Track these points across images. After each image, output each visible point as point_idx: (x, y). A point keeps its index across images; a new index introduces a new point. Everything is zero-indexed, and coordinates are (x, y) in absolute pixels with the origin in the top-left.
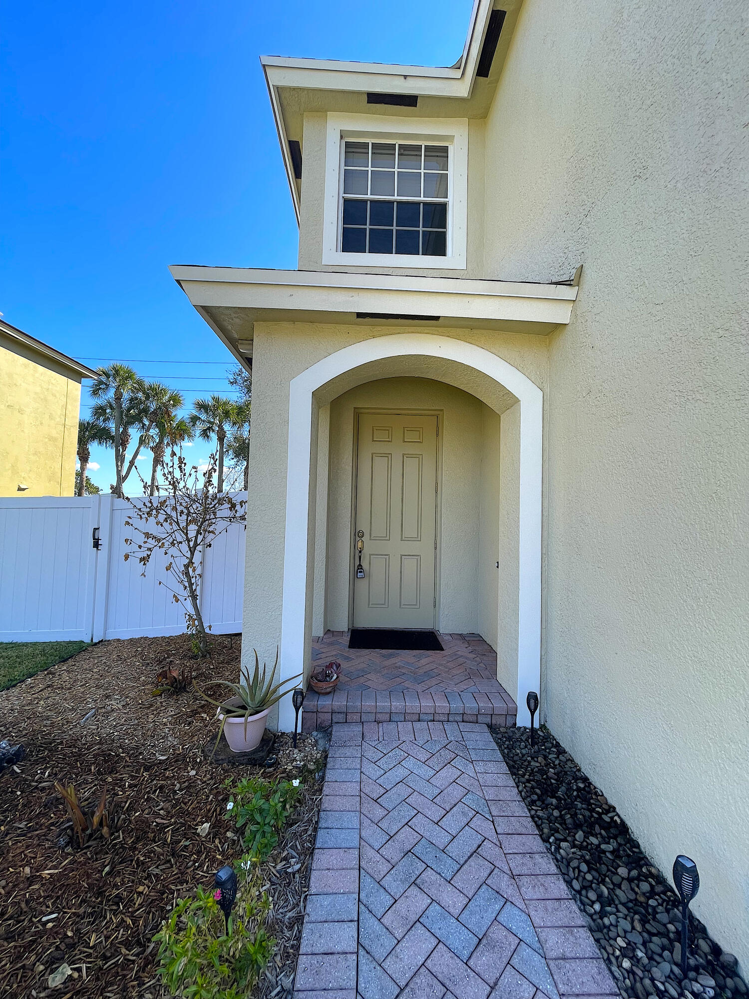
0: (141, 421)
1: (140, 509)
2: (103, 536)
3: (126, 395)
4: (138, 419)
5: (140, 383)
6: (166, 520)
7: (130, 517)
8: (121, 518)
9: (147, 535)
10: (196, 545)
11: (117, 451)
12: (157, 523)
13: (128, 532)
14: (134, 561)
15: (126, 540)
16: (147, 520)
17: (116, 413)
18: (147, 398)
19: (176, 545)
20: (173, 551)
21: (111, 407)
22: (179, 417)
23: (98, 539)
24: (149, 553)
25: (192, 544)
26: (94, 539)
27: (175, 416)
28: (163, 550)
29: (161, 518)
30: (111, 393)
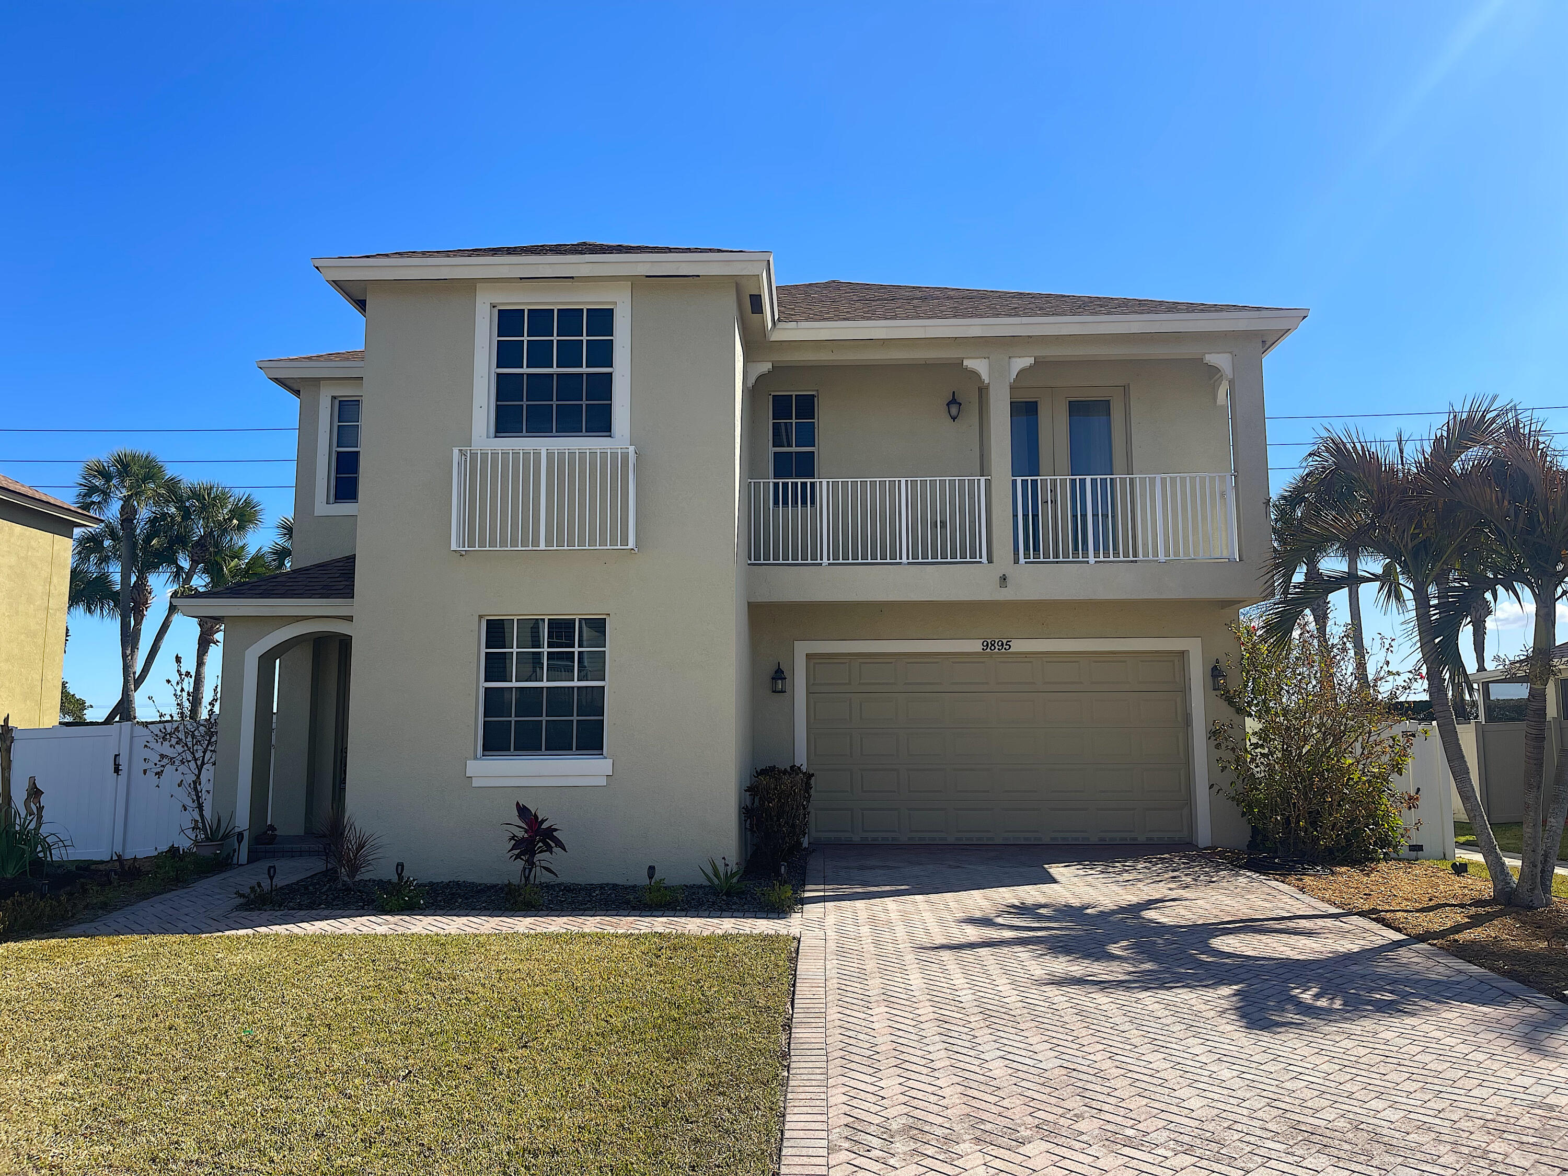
0: (173, 561)
1: (157, 735)
2: (123, 762)
3: (144, 513)
4: (165, 557)
5: (172, 486)
6: (177, 743)
7: (148, 742)
8: (139, 743)
9: (162, 756)
10: (203, 763)
11: (125, 626)
12: (171, 746)
13: (147, 753)
14: (151, 775)
15: (145, 760)
16: (162, 743)
17: (123, 548)
18: (186, 514)
19: (186, 763)
20: (182, 768)
21: (113, 535)
22: (252, 550)
23: (119, 765)
24: (162, 769)
25: (199, 763)
26: (115, 764)
27: (243, 547)
28: (174, 767)
29: (174, 741)
30: (113, 511)
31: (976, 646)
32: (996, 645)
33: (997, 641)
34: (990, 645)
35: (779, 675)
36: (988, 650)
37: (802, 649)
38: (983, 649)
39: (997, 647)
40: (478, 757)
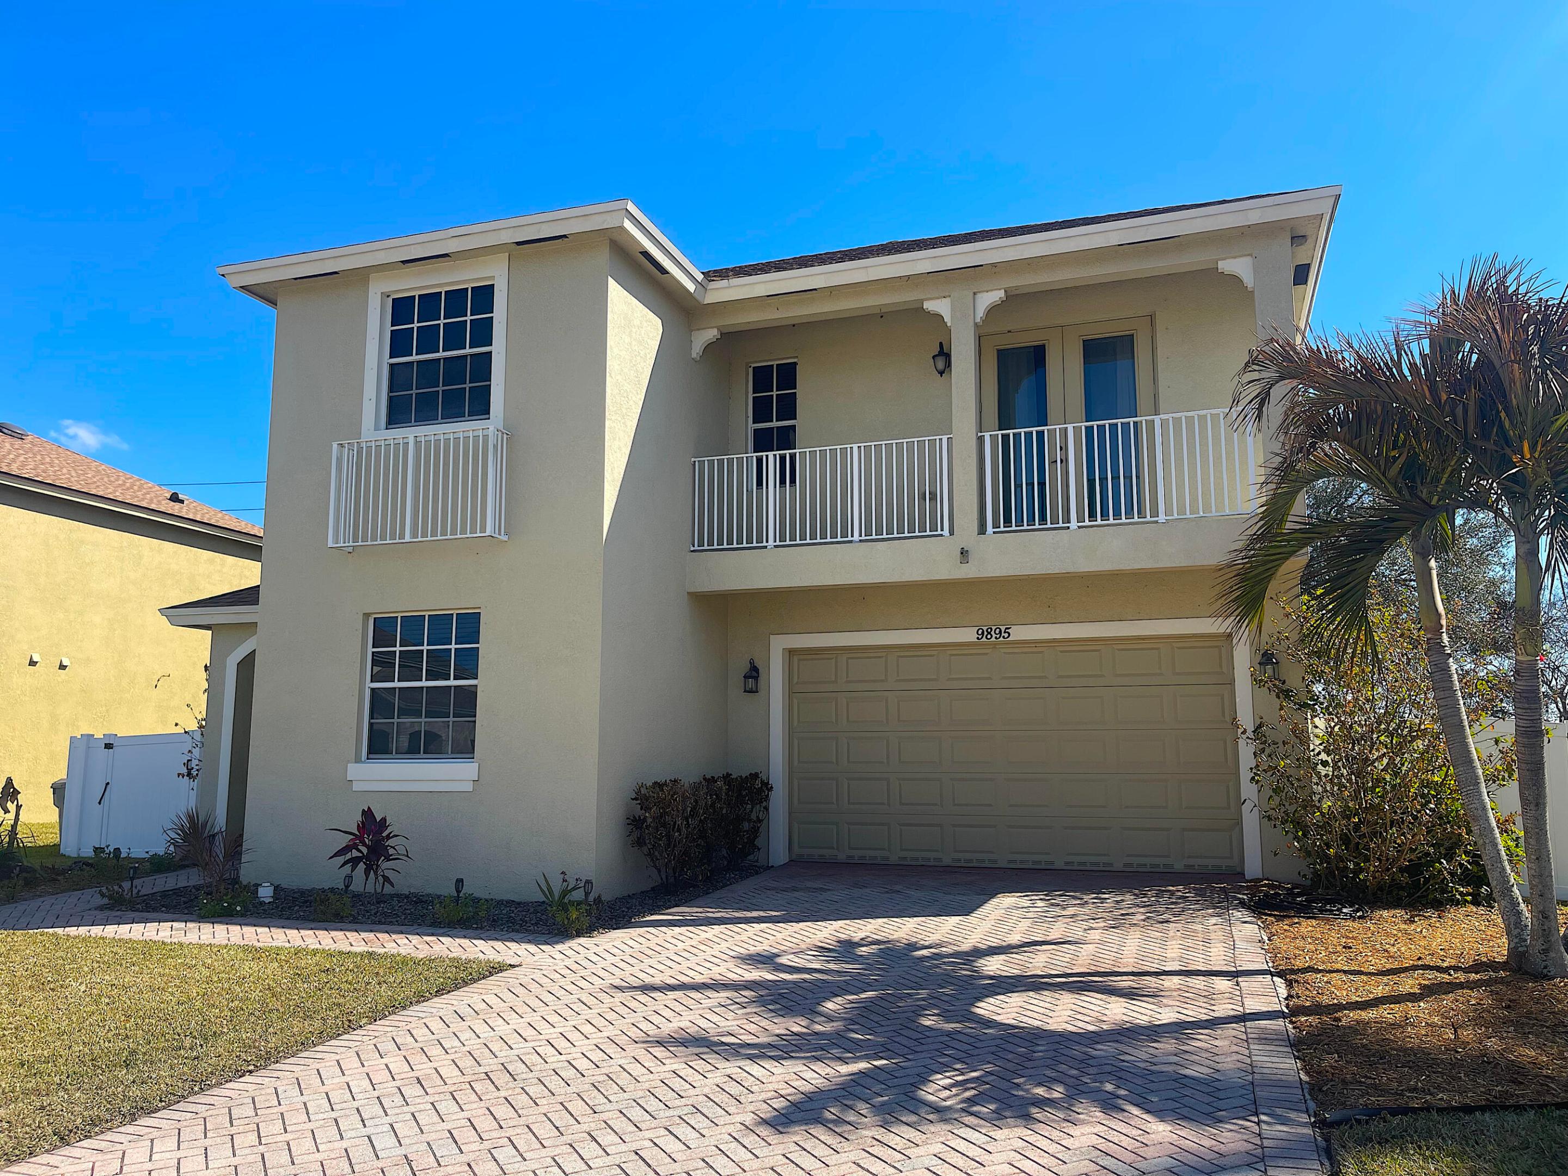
31: (969, 635)
32: (993, 633)
33: (994, 628)
34: (986, 633)
35: (753, 673)
36: (984, 639)
37: (779, 644)
38: (978, 638)
39: (994, 635)
40: (363, 759)
